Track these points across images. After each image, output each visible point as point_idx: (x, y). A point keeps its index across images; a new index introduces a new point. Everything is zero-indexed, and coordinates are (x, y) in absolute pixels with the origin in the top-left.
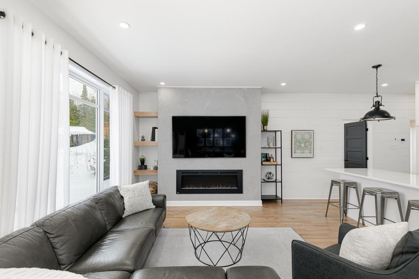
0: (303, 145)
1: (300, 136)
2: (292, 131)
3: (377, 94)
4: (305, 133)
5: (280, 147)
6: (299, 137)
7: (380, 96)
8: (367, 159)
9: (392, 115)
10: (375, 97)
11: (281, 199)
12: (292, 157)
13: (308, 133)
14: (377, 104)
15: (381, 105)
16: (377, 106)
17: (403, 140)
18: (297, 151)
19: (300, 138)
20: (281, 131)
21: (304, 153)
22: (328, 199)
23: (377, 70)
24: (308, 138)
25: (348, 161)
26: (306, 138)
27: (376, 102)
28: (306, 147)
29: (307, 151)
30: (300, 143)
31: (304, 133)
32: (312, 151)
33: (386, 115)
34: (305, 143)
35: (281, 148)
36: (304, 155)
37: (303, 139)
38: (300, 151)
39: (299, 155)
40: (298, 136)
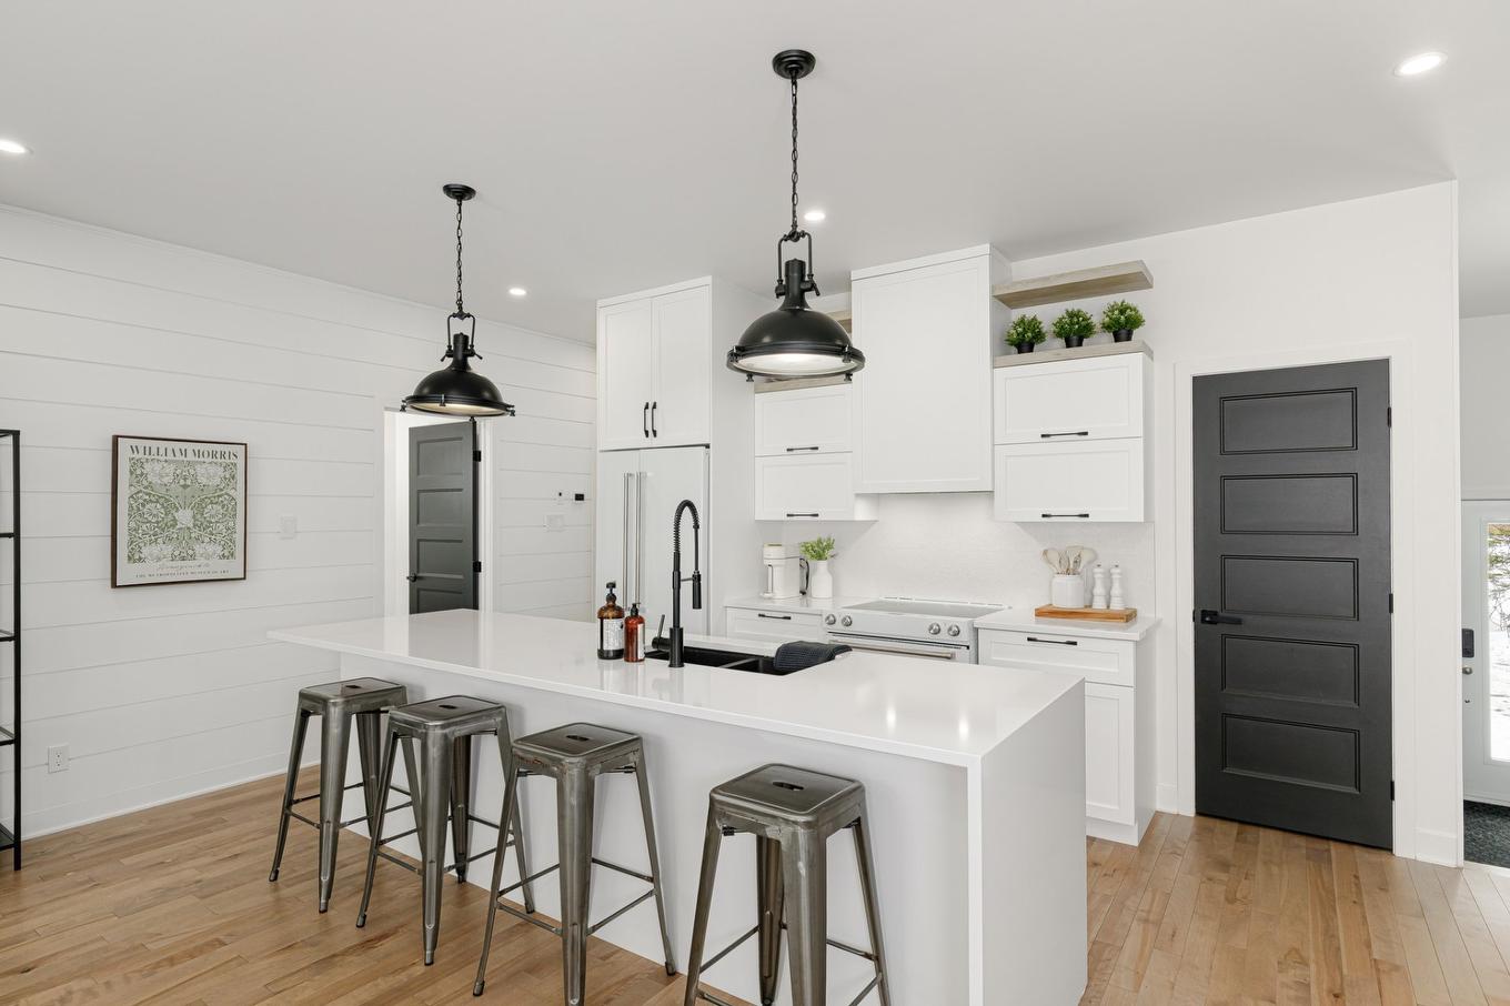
0: (185, 517)
1: (170, 469)
2: (116, 439)
3: (460, 307)
4: (197, 453)
5: (12, 531)
6: (159, 473)
7: (469, 316)
8: (477, 567)
9: (505, 400)
10: (454, 315)
11: (16, 843)
12: (114, 585)
13: (214, 455)
14: (460, 346)
15: (472, 354)
16: (460, 357)
17: (579, 497)
18: (146, 551)
19: (166, 480)
20: (16, 434)
21: (193, 557)
22: (319, 762)
23: (460, 205)
24: (217, 481)
25: (421, 578)
26: (204, 481)
27: (456, 337)
28: (202, 525)
29: (211, 548)
30: (169, 507)
31: (191, 457)
32: (240, 547)
33: (487, 395)
34: (199, 508)
35: (16, 535)
36: (190, 570)
37: (185, 487)
38: (168, 549)
39: (165, 571)
40: (158, 467)
